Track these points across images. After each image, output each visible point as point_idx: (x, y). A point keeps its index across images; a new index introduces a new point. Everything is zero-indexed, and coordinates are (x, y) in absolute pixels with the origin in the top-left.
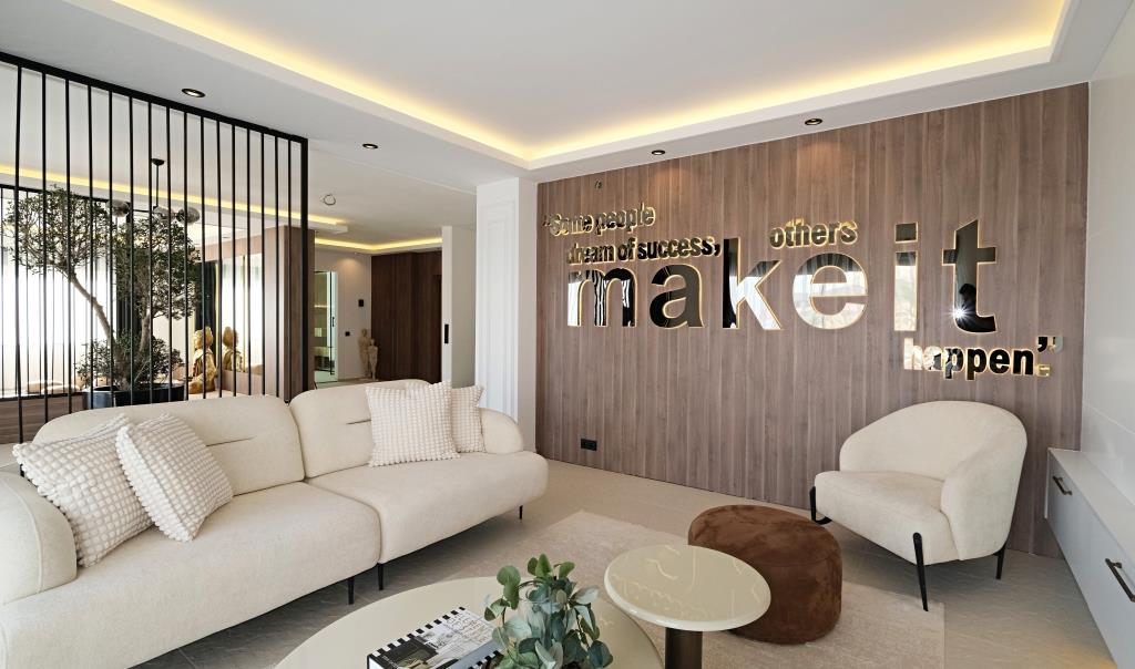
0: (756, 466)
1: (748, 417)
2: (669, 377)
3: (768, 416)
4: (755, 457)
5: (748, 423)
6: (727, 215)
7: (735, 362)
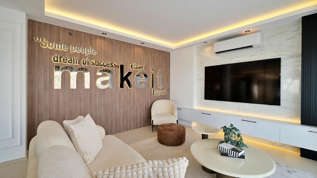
0: (127, 122)
1: (125, 110)
2: (102, 103)
3: (130, 109)
4: (127, 120)
5: (125, 112)
6: (120, 58)
7: (122, 97)
